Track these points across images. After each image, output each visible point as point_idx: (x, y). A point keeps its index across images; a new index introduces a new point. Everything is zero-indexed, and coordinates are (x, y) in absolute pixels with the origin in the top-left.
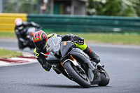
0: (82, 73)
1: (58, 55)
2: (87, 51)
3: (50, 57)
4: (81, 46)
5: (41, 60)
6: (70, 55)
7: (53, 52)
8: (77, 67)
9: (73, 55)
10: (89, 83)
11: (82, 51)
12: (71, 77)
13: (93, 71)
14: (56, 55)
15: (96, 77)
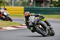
0: (43, 30)
1: (33, 24)
2: (45, 22)
3: (30, 24)
7: (31, 22)
8: (41, 28)
9: (39, 23)
10: (46, 34)
11: (43, 22)
12: (39, 32)
13: (48, 30)
14: (32, 23)
15: (49, 32)
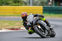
0: (42, 31)
1: (32, 23)
3: (28, 24)
4: (43, 19)
5: (25, 25)
6: (37, 23)
8: (40, 29)
10: (45, 36)
